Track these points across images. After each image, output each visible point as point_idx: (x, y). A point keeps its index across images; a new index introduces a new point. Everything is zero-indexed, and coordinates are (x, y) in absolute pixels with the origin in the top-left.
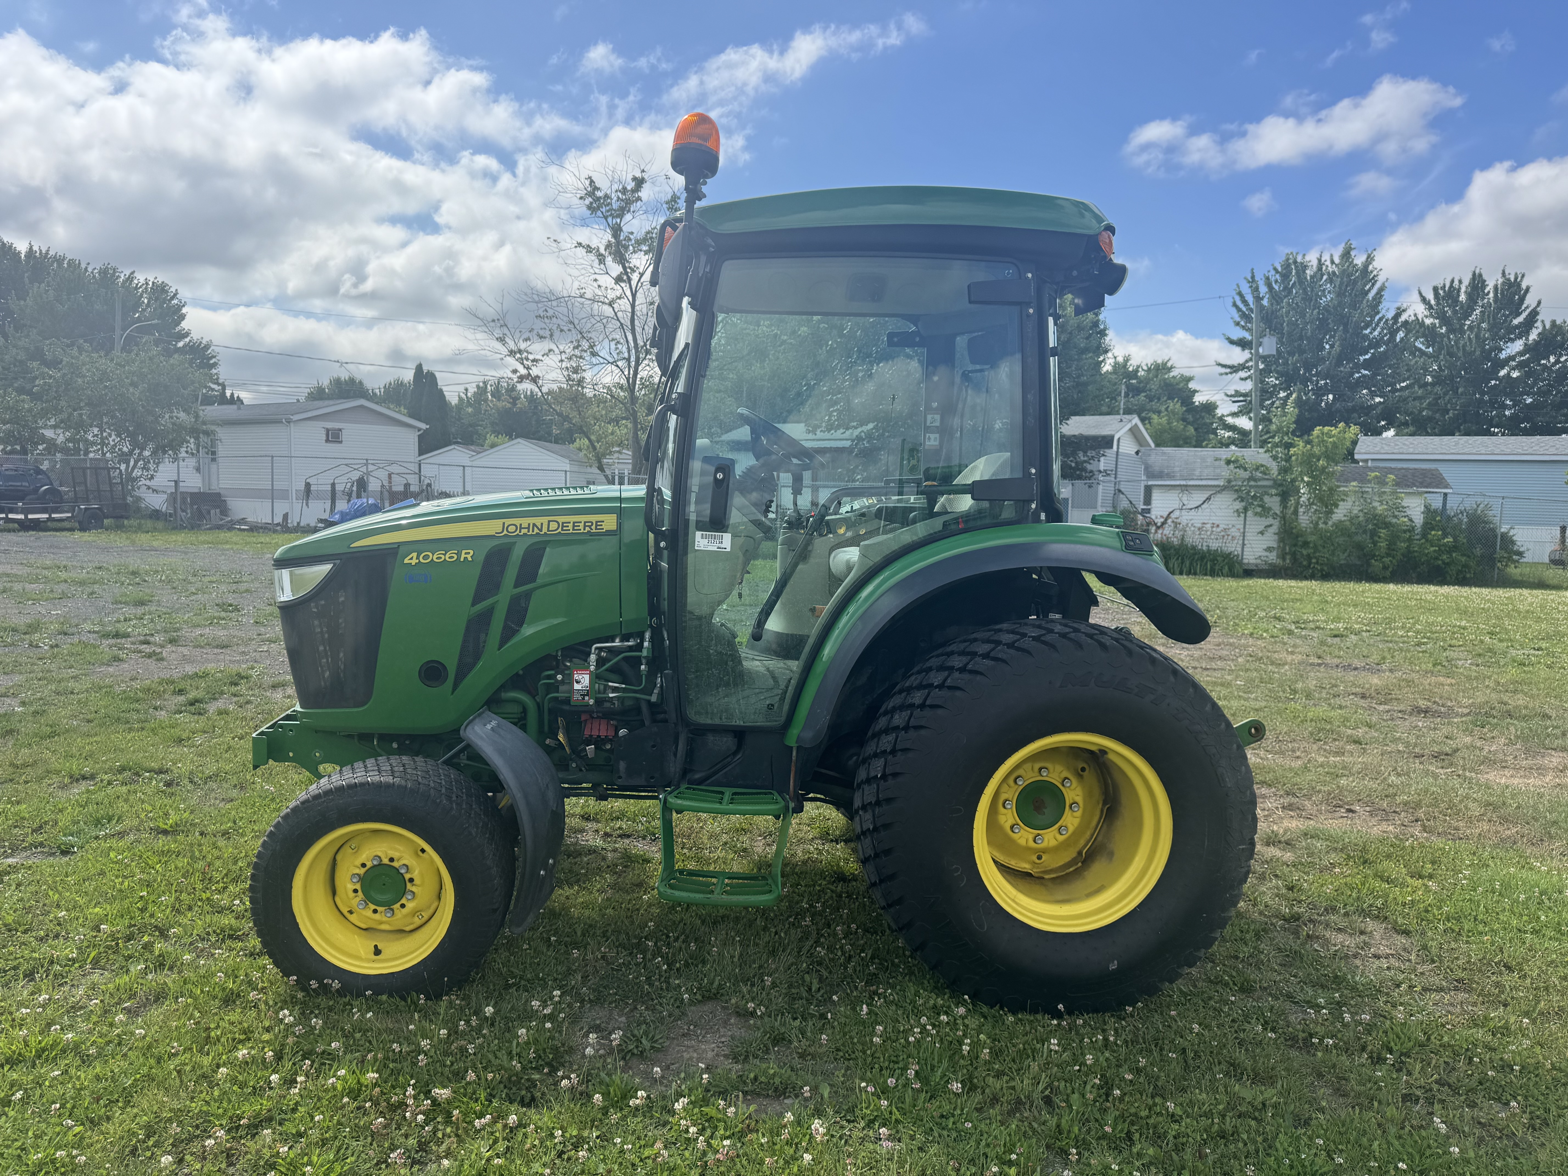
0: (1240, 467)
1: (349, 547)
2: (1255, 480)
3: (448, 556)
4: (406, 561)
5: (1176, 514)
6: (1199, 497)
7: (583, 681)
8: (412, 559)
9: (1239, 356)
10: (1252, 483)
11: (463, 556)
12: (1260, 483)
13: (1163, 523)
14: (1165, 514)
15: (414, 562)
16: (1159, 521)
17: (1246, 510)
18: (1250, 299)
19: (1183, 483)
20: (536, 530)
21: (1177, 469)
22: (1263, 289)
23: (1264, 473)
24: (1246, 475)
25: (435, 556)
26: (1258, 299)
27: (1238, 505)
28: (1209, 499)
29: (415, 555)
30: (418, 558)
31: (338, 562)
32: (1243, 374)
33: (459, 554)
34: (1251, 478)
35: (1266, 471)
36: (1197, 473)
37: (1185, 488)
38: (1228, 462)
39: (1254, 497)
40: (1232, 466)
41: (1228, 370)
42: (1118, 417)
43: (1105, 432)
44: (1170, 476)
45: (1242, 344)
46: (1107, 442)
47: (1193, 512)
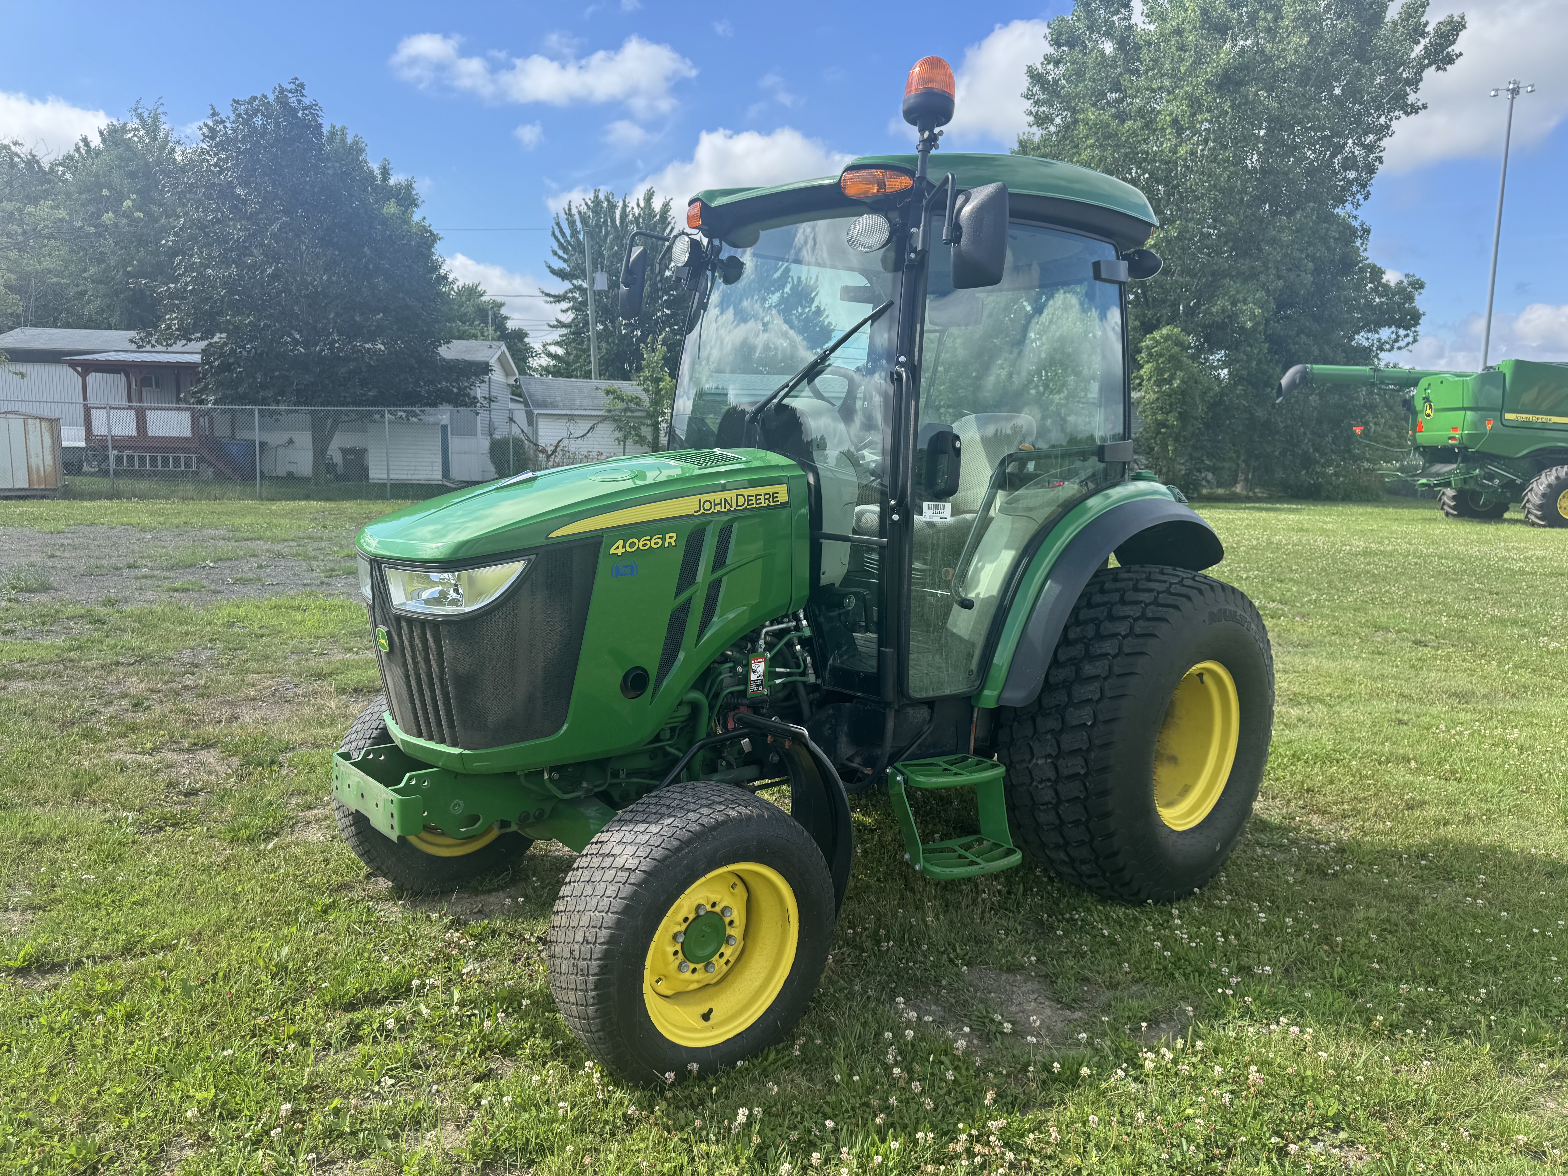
0: (618, 398)
1: (547, 538)
2: (632, 411)
3: (653, 541)
4: (612, 551)
5: (565, 442)
6: (583, 427)
7: (759, 669)
8: (618, 548)
9: (561, 287)
10: (629, 414)
11: (667, 540)
12: (636, 414)
13: (554, 452)
14: (555, 443)
15: (620, 551)
16: (550, 449)
17: (626, 438)
18: (568, 232)
19: (568, 412)
20: (728, 507)
21: (559, 399)
22: (579, 225)
23: (637, 404)
24: (624, 405)
25: (641, 543)
26: (575, 233)
27: (619, 434)
28: (592, 428)
29: (620, 543)
30: (624, 547)
31: (533, 557)
32: (565, 305)
33: (663, 539)
34: (627, 410)
35: (637, 401)
36: (578, 403)
37: (571, 418)
38: (608, 392)
39: (634, 428)
40: (611, 396)
41: (552, 299)
42: (488, 343)
43: (480, 357)
44: (554, 406)
45: (562, 275)
46: (484, 368)
47: (579, 441)
